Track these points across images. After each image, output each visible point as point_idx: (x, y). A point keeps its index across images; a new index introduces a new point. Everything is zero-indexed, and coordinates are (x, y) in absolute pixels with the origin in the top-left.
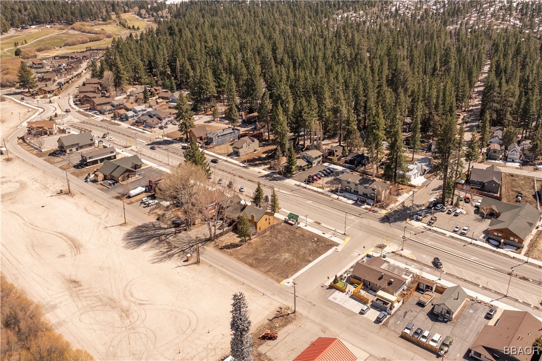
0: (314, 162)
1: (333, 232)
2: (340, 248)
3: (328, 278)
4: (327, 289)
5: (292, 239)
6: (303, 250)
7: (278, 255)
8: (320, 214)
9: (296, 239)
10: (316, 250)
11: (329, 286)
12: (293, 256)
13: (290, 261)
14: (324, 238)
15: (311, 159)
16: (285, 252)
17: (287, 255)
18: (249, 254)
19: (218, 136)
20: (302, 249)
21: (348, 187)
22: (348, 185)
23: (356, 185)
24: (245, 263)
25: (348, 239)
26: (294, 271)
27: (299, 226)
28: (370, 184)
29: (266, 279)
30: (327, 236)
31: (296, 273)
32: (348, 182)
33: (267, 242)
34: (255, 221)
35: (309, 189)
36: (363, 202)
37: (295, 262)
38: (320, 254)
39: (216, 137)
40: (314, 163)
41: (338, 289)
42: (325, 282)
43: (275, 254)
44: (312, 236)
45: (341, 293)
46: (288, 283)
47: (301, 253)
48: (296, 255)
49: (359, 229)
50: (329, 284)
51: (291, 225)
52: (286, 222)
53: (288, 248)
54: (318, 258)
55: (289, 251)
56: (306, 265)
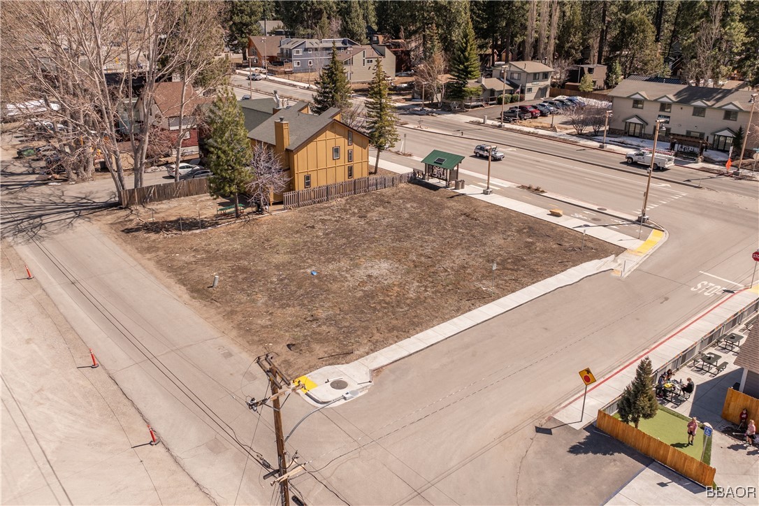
0: (529, 85)
1: (594, 214)
2: (622, 266)
3: (587, 377)
4: (575, 450)
5: (421, 223)
6: (459, 256)
7: (345, 263)
8: (542, 174)
9: (439, 224)
10: (518, 261)
11: (590, 428)
12: (408, 273)
13: (386, 289)
14: (553, 227)
15: (523, 76)
16: (378, 255)
17: (382, 268)
18: (227, 251)
19: (306, 50)
20: (456, 253)
21: (635, 120)
22: (637, 111)
23: (664, 106)
24: (182, 282)
25: (656, 238)
26: (391, 330)
27: (460, 191)
28: (718, 100)
29: (229, 355)
30: (568, 222)
31: (399, 338)
32: (637, 103)
33: (320, 225)
34: (286, 145)
35: (511, 130)
36: (692, 156)
37: (412, 295)
38: (536, 275)
39: (301, 50)
40: (530, 90)
41: (648, 456)
42: (565, 400)
43: (329, 261)
44: (505, 219)
45: (676, 490)
46: (339, 385)
47: (447, 264)
48: (426, 270)
49: (701, 214)
50: (591, 417)
51: (434, 188)
52: (414, 179)
53: (396, 244)
54: (523, 286)
55: (395, 254)
56: (459, 311)
